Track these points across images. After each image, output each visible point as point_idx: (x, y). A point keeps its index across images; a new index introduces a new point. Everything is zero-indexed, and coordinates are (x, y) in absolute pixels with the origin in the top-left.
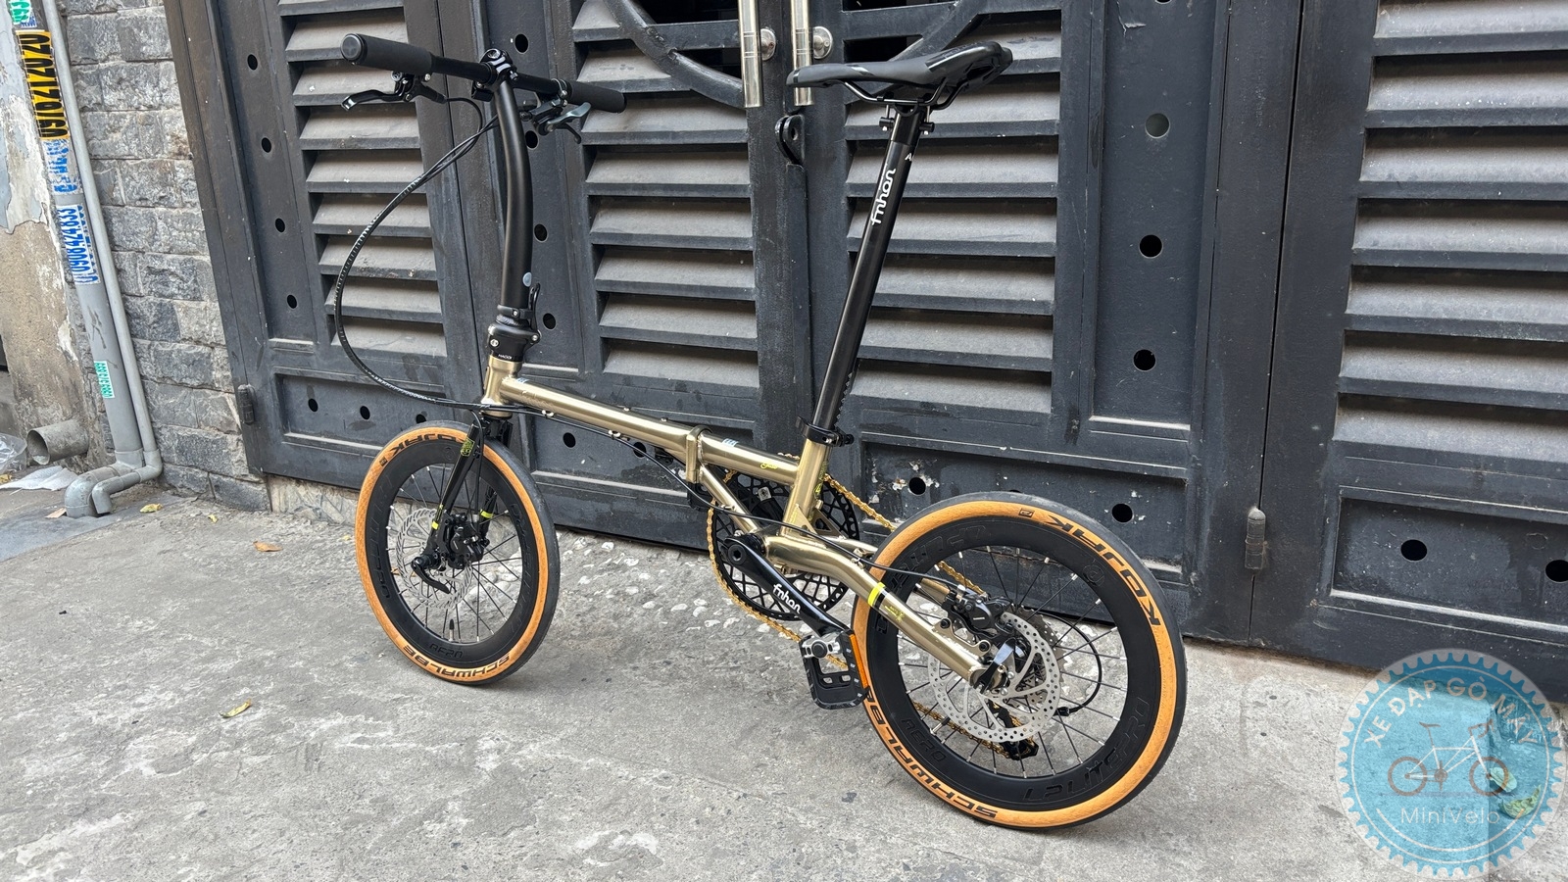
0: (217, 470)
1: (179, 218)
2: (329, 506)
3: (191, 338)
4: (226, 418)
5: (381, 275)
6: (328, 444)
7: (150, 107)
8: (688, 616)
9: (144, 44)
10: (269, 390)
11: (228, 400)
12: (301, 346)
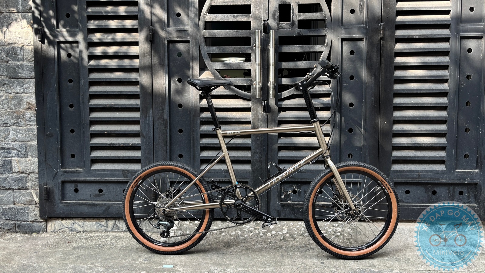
0: (21, 219)
1: (22, 130)
2: (77, 226)
3: (19, 172)
4: (30, 200)
5: (117, 146)
6: (83, 203)
7: (18, 93)
9: (20, 73)
10: (57, 187)
11: (32, 193)
12: (76, 170)
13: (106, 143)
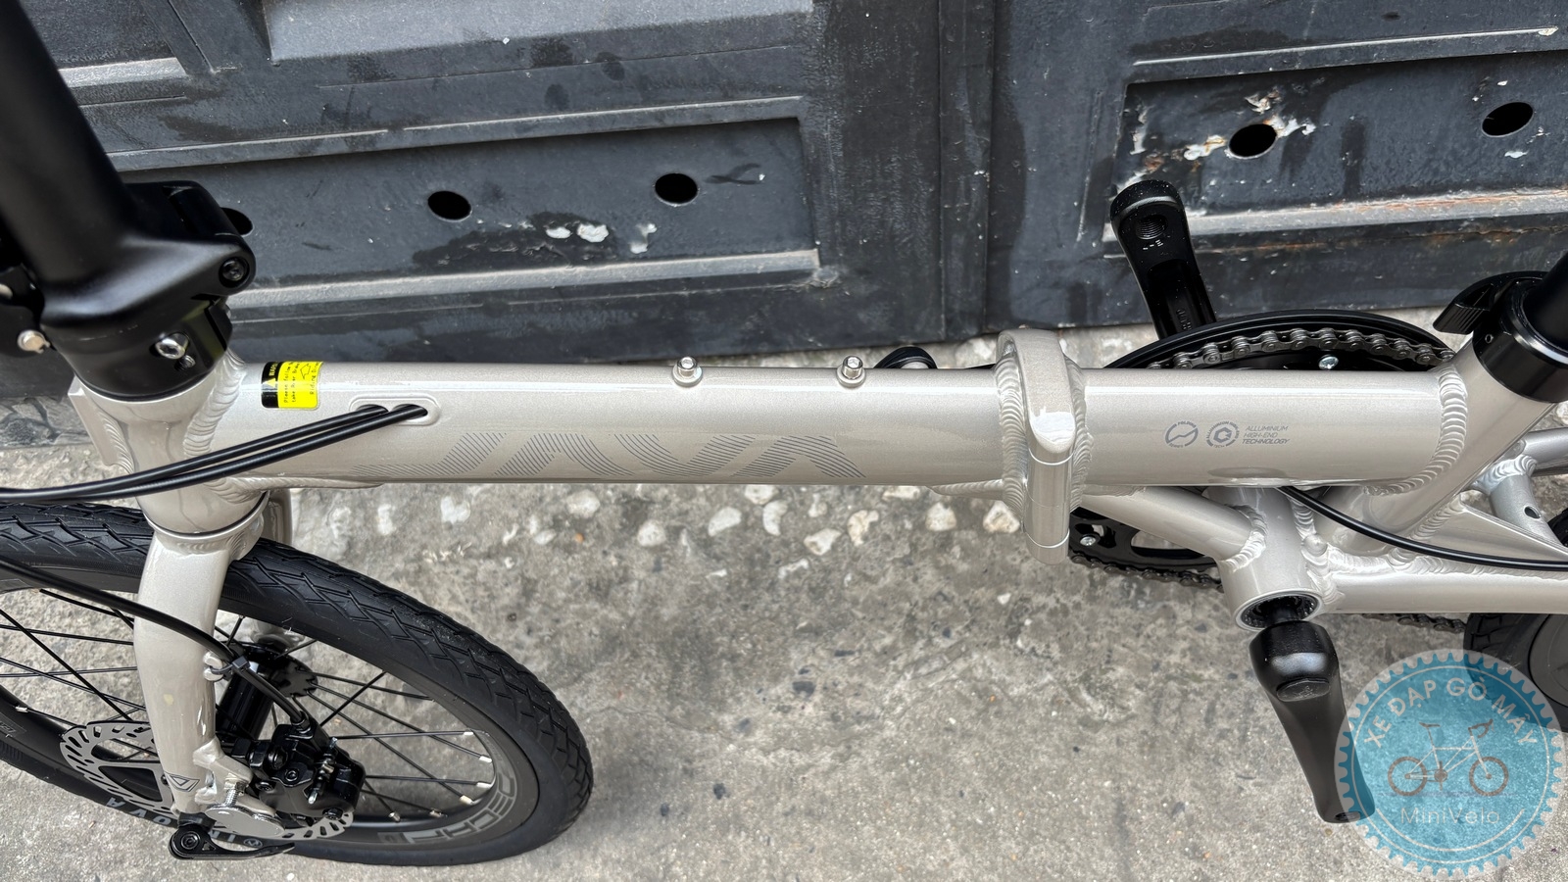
8: (755, 538)
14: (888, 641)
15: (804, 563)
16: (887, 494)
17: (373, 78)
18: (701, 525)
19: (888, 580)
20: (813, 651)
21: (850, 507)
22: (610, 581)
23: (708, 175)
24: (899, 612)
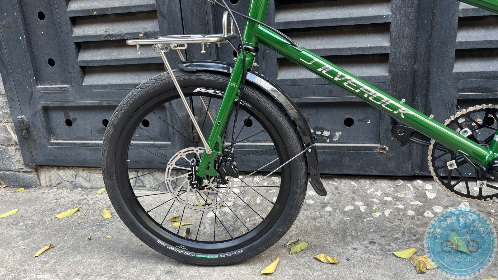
0: (2, 168)
2: (81, 179)
4: (6, 138)
5: (119, 38)
6: (81, 143)
8: (358, 212)
10: (38, 117)
11: (7, 127)
12: (61, 88)
13: (98, 34)
14: (397, 236)
15: (372, 218)
16: (395, 207)
17: (295, 85)
18: (342, 208)
19: (396, 224)
20: (375, 236)
21: (385, 208)
22: (317, 217)
23: (357, 119)
24: (400, 230)
